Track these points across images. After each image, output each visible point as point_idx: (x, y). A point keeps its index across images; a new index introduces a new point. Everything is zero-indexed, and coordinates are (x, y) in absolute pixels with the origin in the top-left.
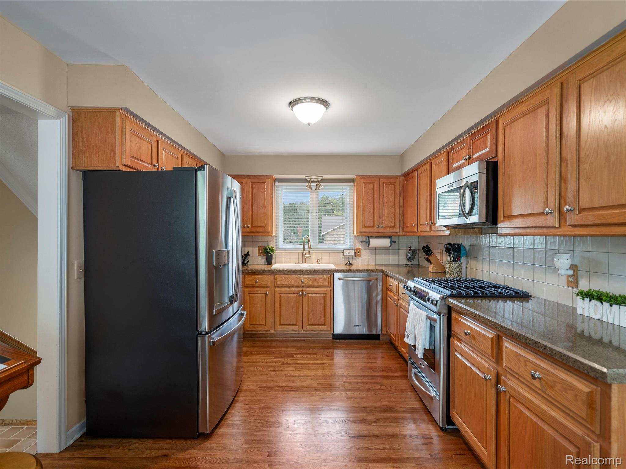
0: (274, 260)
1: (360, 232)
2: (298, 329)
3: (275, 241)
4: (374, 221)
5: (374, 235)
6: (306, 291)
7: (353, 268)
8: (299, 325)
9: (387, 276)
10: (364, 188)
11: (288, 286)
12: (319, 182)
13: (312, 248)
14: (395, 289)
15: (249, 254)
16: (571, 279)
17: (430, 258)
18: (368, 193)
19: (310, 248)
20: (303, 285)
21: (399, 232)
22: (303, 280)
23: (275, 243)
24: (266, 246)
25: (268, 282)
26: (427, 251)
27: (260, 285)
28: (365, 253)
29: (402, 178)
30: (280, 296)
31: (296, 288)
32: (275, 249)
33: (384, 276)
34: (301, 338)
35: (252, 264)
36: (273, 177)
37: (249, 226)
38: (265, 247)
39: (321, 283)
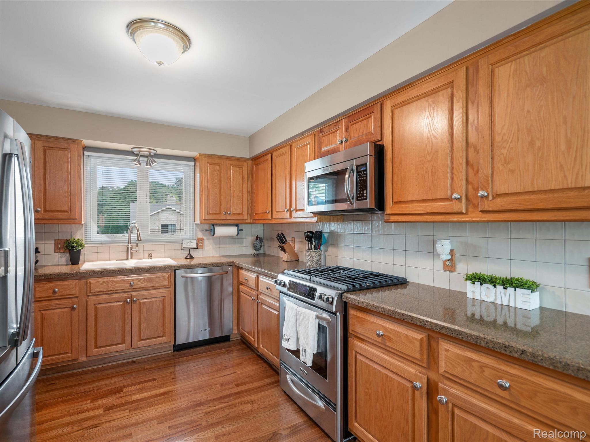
0: (82, 258)
1: (204, 219)
2: (125, 349)
3: (84, 231)
4: (220, 207)
5: (220, 223)
6: (137, 296)
7: (195, 262)
8: (126, 343)
9: (239, 268)
10: (209, 168)
11: (108, 292)
12: (152, 156)
13: (142, 239)
14: (252, 284)
15: (39, 250)
16: (448, 263)
17: (285, 246)
18: (214, 175)
19: (139, 239)
20: (132, 289)
21: (247, 220)
22: (132, 283)
23: (84, 235)
24: (68, 238)
25: (75, 290)
26: (281, 239)
27: (61, 296)
28: (207, 243)
29: (250, 162)
30: (96, 308)
31: (121, 294)
32: (84, 242)
33: (235, 269)
34: (128, 359)
35: (44, 266)
36: (82, 143)
37: (39, 209)
38: (67, 240)
39: (158, 283)
